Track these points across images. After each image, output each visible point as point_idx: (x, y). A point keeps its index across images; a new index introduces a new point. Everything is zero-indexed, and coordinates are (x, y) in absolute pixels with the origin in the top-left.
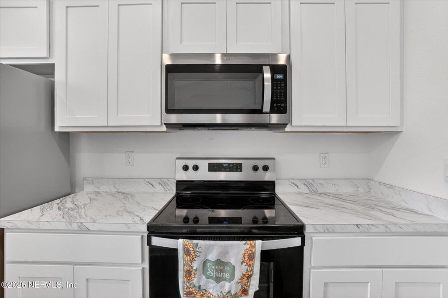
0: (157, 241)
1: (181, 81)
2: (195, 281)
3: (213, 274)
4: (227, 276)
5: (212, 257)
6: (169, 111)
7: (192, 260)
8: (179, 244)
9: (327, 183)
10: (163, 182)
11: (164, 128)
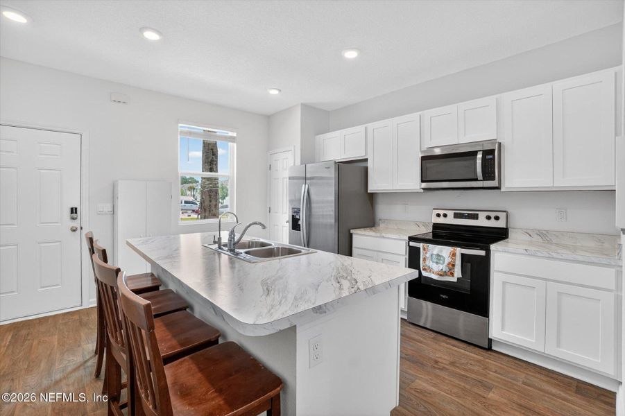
0: (412, 244)
1: (429, 164)
2: (427, 263)
3: (435, 260)
4: (441, 262)
5: (435, 253)
6: (422, 181)
7: (426, 253)
8: (421, 245)
9: (563, 235)
10: (425, 225)
11: (422, 191)
